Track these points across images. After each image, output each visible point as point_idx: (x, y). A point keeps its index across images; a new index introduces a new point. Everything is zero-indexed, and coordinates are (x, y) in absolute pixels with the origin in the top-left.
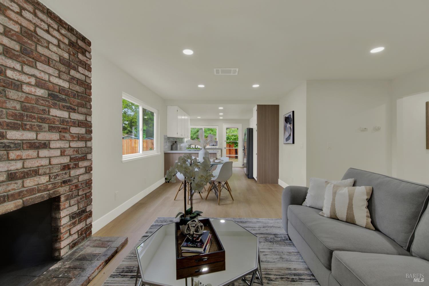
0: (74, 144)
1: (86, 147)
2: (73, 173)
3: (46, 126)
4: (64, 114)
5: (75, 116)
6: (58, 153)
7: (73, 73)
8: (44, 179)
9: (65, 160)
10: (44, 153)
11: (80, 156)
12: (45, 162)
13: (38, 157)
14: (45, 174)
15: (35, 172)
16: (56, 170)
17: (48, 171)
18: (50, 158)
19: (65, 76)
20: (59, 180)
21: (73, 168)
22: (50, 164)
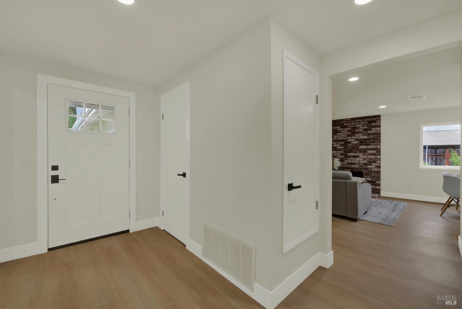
0: (369, 157)
1: (376, 158)
2: (369, 166)
3: (358, 151)
4: (365, 147)
5: (370, 147)
6: (363, 159)
7: (369, 132)
8: (357, 166)
9: (365, 162)
10: (357, 159)
11: (372, 161)
12: (358, 161)
13: (355, 160)
14: (357, 165)
15: (354, 164)
16: (361, 164)
17: (358, 164)
18: (359, 161)
19: (366, 134)
20: (362, 167)
21: (369, 165)
22: (359, 162)
